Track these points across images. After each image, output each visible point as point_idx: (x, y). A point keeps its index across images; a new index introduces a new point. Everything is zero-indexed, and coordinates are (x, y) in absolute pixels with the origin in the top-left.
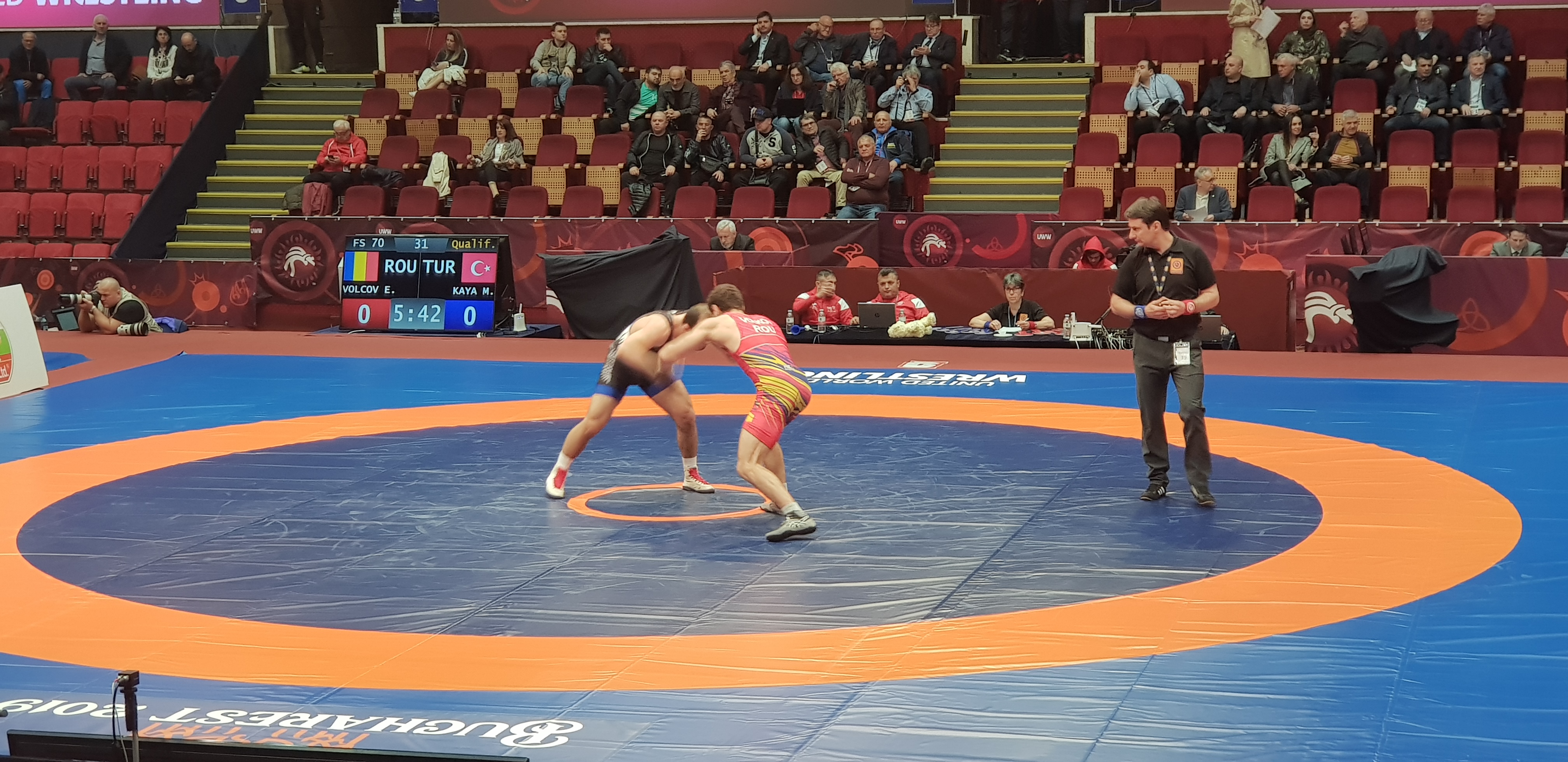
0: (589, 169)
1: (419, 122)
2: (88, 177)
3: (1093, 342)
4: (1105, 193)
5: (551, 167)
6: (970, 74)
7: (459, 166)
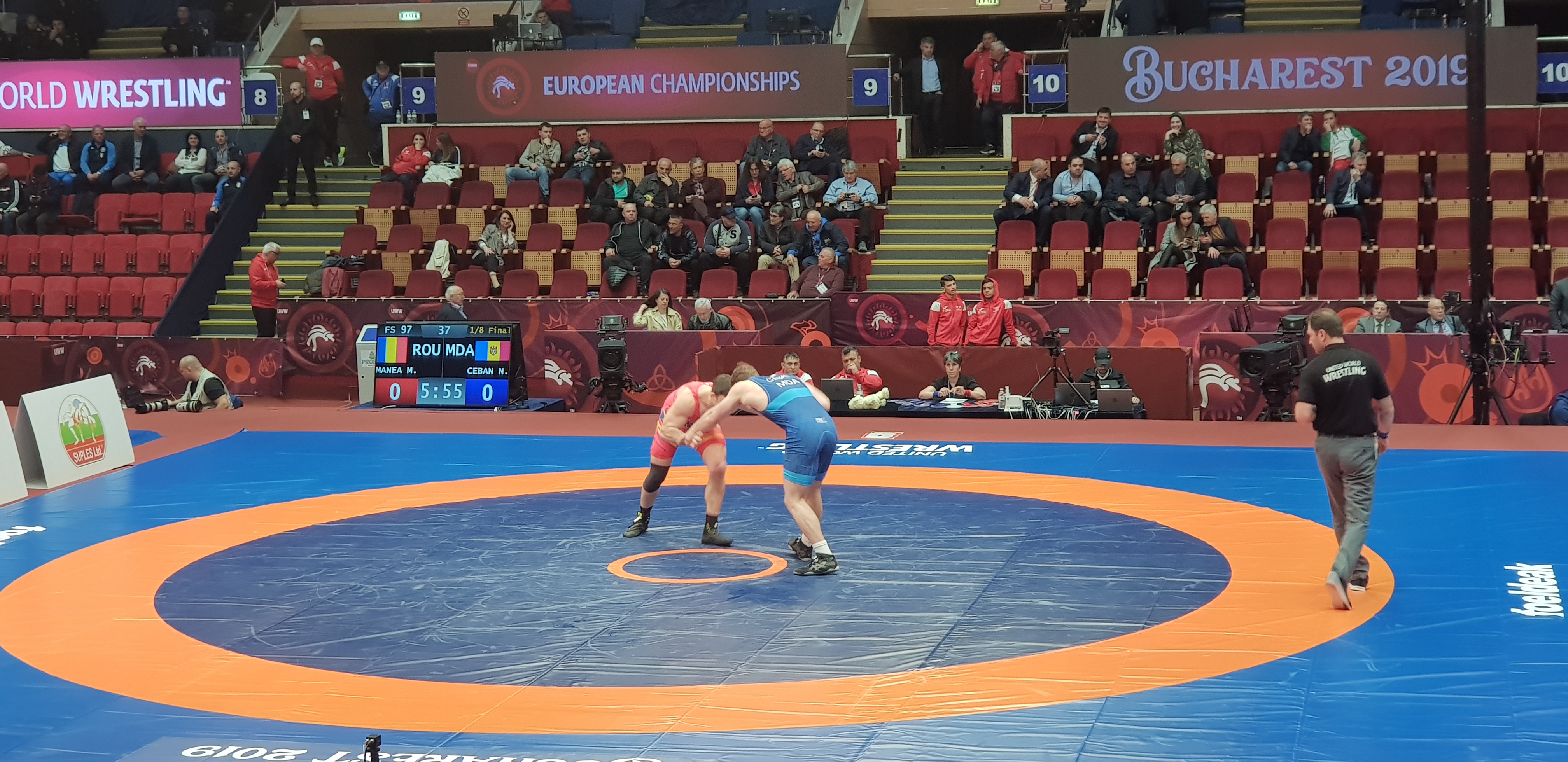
0: (573, 253)
1: (421, 211)
2: (127, 262)
3: (1024, 412)
4: (1024, 273)
5: (541, 252)
6: (903, 167)
7: (460, 252)
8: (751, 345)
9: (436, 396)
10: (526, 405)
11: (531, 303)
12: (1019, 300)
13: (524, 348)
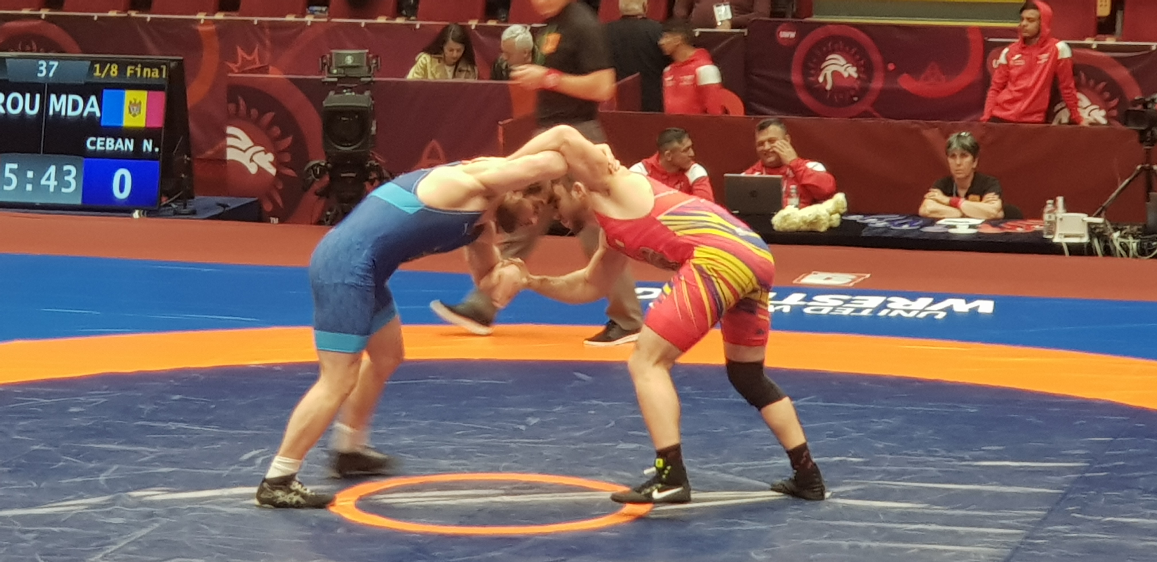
3: (1090, 245)
9: (29, 187)
10: (190, 208)
11: (205, 24)
12: (1088, 41)
13: (189, 106)
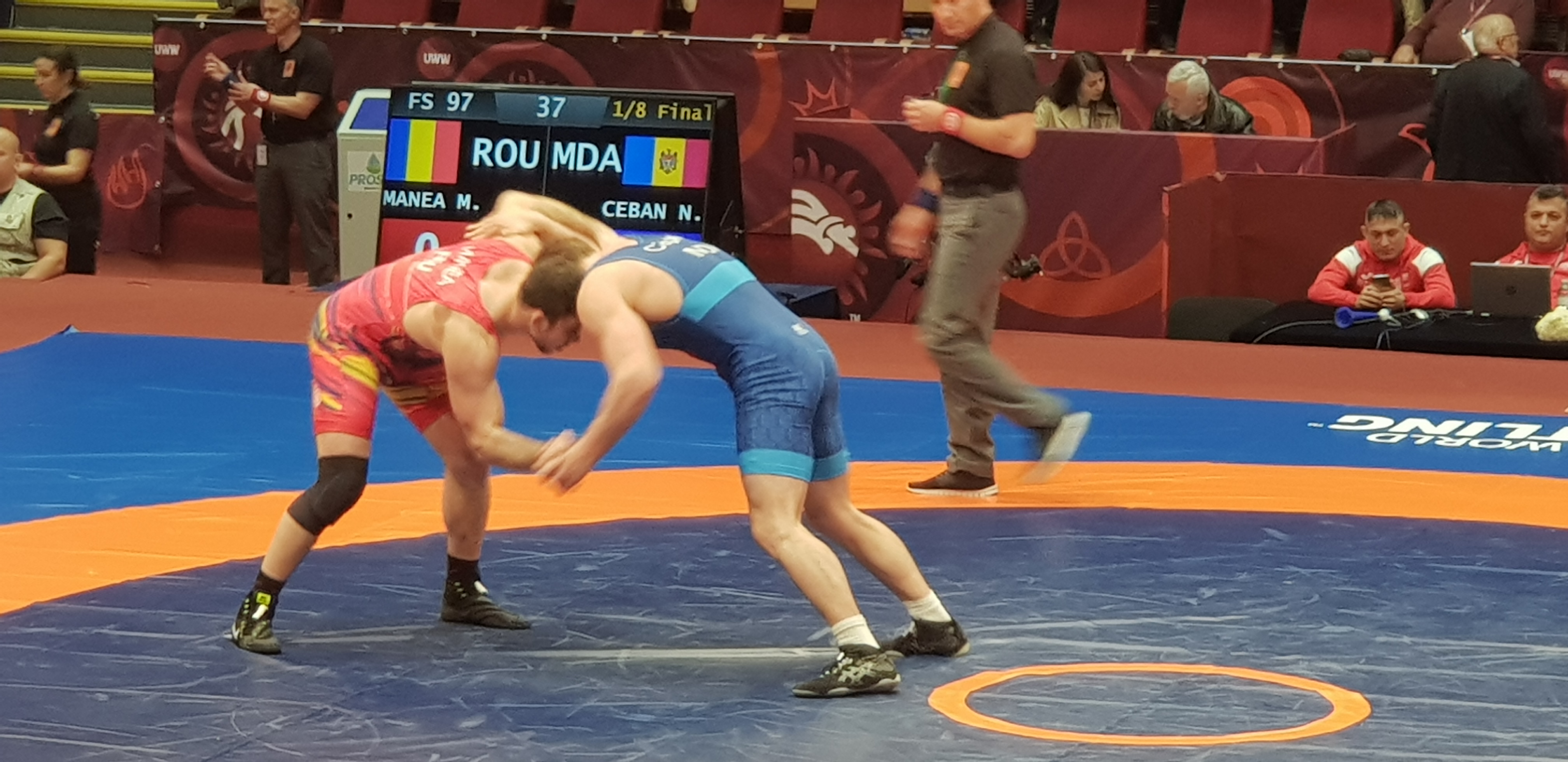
8: (1300, 173)
11: (764, 49)
13: (742, 159)
